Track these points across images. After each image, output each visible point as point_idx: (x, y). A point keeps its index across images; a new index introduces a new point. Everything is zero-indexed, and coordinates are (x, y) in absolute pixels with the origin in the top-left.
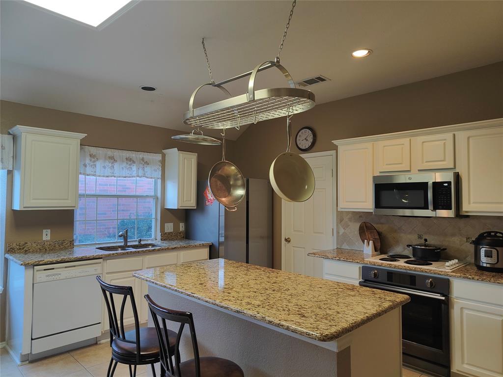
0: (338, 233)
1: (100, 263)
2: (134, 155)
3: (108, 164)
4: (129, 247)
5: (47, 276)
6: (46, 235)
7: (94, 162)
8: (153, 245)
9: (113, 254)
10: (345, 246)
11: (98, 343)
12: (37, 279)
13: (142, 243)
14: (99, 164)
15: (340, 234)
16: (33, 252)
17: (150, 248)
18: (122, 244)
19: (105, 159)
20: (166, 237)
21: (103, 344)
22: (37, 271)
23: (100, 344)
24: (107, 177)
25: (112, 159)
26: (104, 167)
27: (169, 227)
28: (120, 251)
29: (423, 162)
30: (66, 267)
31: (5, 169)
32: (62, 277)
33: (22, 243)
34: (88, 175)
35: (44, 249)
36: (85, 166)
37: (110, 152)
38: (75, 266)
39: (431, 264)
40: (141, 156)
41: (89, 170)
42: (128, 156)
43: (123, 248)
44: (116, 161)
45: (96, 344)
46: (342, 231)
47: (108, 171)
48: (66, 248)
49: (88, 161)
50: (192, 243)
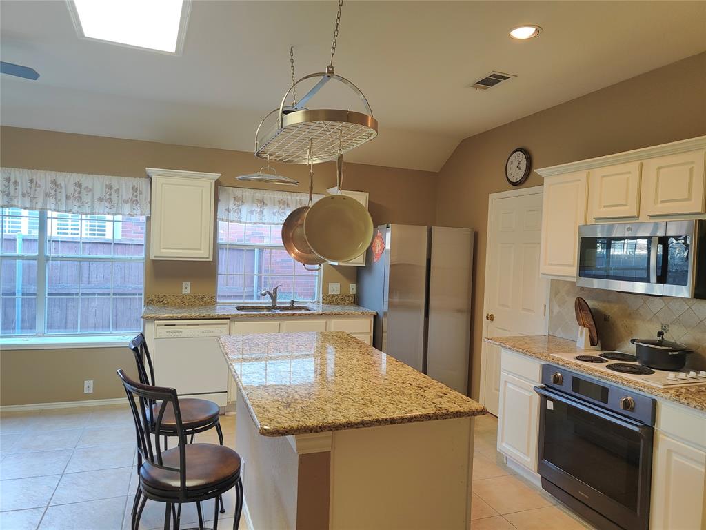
0: (551, 312)
1: (227, 324)
2: (289, 197)
3: (256, 208)
4: (277, 308)
5: (169, 332)
6: (186, 289)
7: (239, 205)
8: (307, 309)
9: (241, 315)
10: (560, 334)
11: (226, 414)
12: (158, 335)
13: (295, 305)
14: (245, 209)
15: (555, 313)
16: (172, 306)
17: (303, 312)
18: (270, 305)
19: (253, 202)
20: (329, 300)
21: (231, 416)
22: (157, 325)
23: (228, 416)
24: (255, 223)
25: (262, 202)
26: (252, 212)
27: (335, 289)
28: (265, 312)
29: (656, 203)
30: (188, 325)
31: (144, 215)
32: (183, 335)
33: (161, 295)
34: (231, 222)
35: (183, 303)
36: (228, 210)
37: (258, 194)
38: (198, 325)
39: (654, 372)
40: (298, 198)
41: (232, 215)
42: (281, 197)
43: (268, 309)
44: (266, 204)
45: (224, 415)
46: (556, 309)
47: (255, 218)
48: (206, 304)
49: (231, 206)
50: (361, 310)
